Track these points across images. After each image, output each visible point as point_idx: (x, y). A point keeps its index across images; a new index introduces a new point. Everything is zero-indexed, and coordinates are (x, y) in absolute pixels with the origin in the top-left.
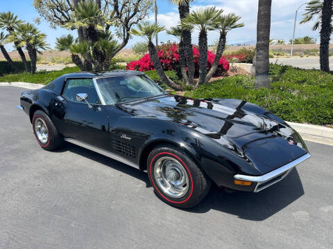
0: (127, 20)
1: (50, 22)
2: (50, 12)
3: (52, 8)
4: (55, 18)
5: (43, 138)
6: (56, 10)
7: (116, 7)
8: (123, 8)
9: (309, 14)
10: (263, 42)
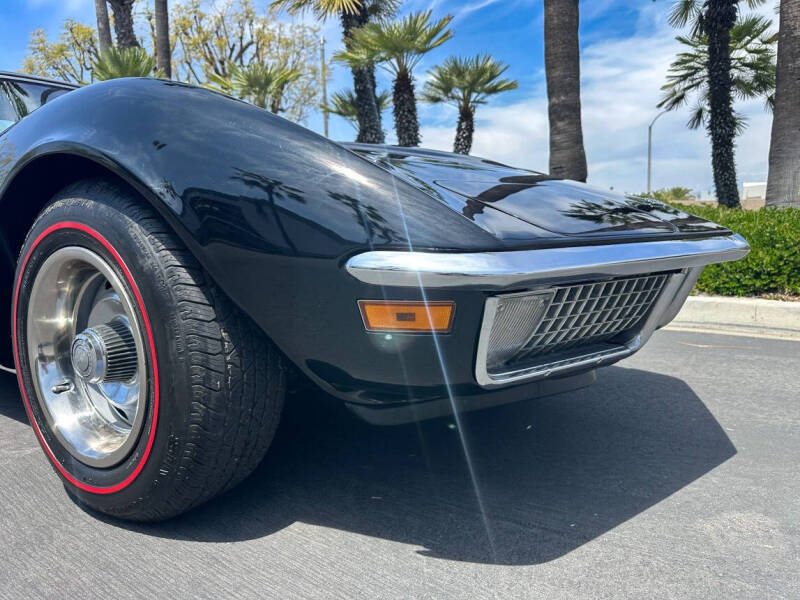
9: (677, 87)
10: (563, 98)
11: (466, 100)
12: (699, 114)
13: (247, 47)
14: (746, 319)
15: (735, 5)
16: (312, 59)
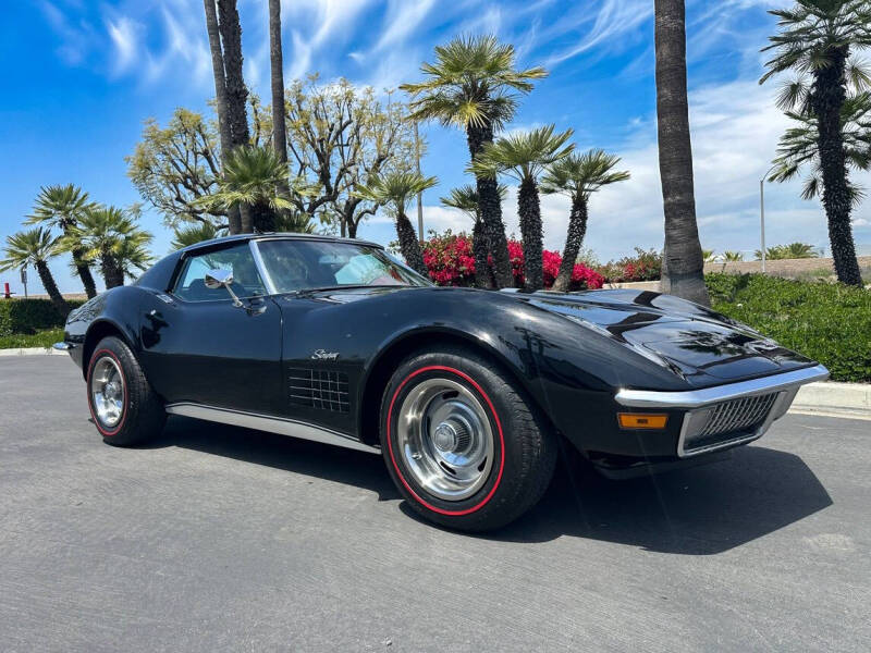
0: (351, 206)
1: (164, 214)
2: (166, 191)
3: (172, 181)
4: (178, 204)
5: (110, 411)
6: (181, 187)
7: (324, 176)
8: (340, 176)
9: (788, 160)
10: (678, 198)
11: (580, 190)
12: (813, 186)
13: (345, 126)
14: (858, 403)
15: (843, 86)
16: (408, 135)
